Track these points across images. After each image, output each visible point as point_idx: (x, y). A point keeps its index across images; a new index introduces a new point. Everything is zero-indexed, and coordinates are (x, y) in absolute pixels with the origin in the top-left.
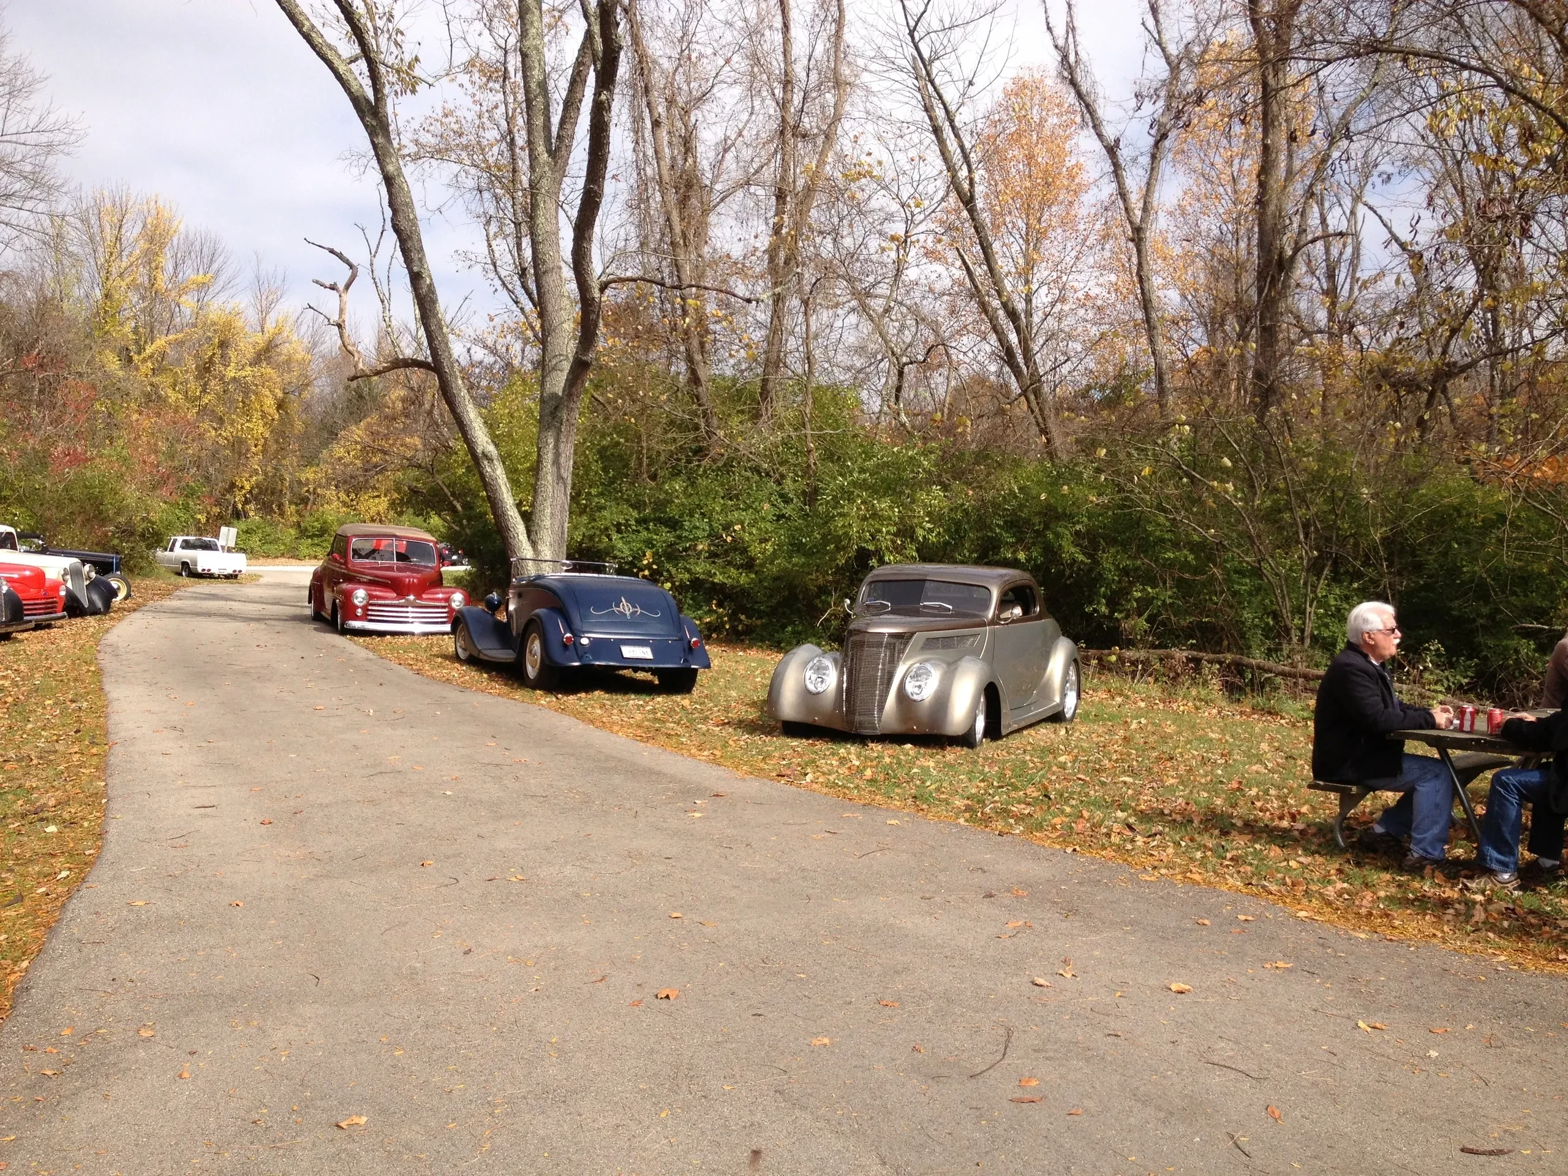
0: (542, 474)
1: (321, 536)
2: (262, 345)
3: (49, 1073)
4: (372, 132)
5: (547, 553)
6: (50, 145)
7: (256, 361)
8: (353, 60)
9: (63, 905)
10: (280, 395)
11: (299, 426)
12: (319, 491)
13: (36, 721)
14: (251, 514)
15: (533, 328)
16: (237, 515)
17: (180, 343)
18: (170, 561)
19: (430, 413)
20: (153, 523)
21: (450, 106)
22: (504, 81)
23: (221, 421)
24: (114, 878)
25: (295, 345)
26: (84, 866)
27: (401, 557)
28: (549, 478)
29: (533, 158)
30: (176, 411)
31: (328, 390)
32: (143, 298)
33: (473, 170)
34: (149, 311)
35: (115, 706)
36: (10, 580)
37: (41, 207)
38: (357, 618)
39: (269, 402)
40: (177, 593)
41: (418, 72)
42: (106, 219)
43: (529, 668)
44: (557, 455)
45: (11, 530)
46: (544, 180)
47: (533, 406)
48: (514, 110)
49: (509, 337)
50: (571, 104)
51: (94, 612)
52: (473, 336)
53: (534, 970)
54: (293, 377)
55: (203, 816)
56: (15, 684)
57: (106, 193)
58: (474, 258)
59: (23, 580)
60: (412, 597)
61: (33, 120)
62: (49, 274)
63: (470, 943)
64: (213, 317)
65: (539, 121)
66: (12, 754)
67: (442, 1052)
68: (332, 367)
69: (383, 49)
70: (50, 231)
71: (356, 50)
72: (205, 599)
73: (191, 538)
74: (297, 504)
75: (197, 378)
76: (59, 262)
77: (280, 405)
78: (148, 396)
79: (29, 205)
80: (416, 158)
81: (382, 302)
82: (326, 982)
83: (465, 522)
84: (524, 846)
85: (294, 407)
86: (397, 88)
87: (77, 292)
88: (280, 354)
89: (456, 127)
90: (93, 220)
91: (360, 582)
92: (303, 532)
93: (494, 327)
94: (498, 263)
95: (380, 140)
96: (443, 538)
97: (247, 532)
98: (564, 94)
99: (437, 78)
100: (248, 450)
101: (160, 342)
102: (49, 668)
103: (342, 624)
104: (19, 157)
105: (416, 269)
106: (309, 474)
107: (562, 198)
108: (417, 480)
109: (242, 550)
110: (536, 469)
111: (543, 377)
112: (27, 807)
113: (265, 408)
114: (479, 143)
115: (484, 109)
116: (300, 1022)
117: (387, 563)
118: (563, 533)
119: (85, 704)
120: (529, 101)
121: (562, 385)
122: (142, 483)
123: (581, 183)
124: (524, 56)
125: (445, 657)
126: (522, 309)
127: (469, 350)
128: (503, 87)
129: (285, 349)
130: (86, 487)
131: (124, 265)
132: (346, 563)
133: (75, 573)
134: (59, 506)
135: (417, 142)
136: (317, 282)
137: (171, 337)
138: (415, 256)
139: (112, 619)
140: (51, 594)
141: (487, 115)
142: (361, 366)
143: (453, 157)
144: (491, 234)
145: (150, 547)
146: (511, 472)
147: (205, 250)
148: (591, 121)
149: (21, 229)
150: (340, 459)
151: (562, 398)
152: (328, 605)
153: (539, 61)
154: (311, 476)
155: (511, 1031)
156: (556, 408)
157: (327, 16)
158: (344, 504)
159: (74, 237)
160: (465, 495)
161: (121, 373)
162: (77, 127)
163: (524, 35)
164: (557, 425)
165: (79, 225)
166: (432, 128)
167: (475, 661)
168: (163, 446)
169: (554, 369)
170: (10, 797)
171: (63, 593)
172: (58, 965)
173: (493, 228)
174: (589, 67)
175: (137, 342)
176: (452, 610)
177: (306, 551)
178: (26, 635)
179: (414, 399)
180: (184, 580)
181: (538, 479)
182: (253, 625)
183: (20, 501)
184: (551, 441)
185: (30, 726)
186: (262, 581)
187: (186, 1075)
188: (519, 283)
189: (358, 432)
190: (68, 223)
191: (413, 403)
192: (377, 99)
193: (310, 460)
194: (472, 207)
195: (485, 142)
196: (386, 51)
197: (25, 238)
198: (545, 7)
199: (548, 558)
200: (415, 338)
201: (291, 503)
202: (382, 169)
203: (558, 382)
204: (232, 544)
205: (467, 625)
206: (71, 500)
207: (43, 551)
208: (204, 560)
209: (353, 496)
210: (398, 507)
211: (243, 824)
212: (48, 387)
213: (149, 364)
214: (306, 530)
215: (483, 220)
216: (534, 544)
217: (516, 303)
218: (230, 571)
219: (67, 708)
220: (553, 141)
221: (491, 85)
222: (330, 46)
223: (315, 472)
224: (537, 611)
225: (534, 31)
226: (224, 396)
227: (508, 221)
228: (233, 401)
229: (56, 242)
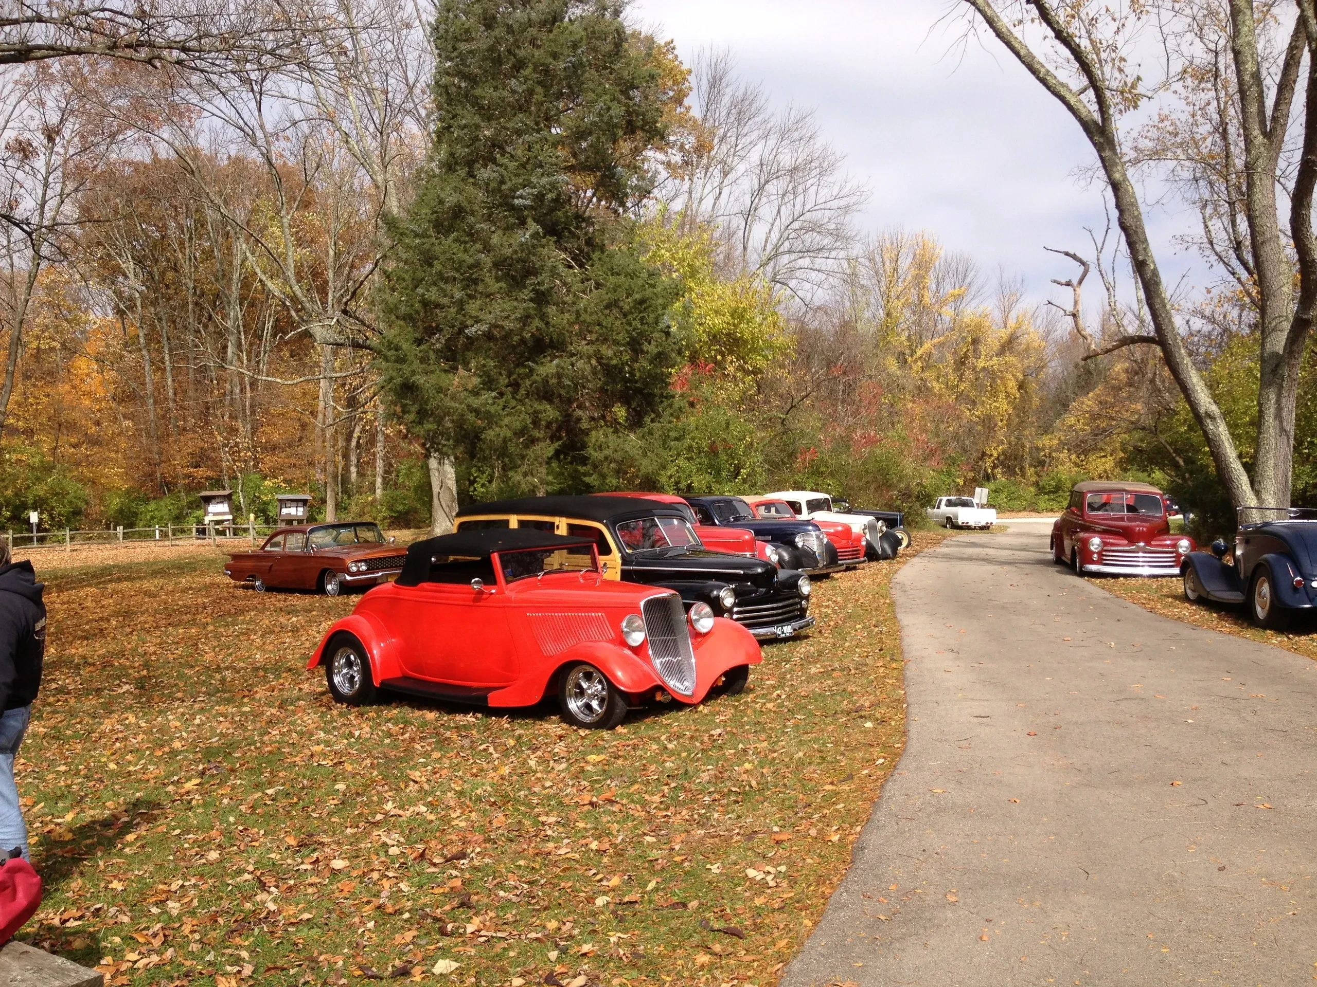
0: (1264, 428)
1: (1056, 492)
2: (1006, 338)
3: (883, 918)
4: (1099, 148)
5: (1271, 501)
6: (847, 207)
7: (1001, 352)
8: (1083, 91)
9: (882, 786)
10: (1021, 377)
11: (1036, 401)
12: (1054, 454)
13: (852, 640)
14: (999, 476)
15: (1249, 295)
16: (988, 478)
17: (942, 345)
18: (937, 516)
19: (1152, 381)
20: (925, 487)
21: (1166, 112)
22: (1216, 79)
23: (974, 403)
24: (917, 768)
25: (1032, 335)
26: (895, 757)
27: (1131, 509)
28: (1272, 431)
29: (1248, 141)
30: (940, 398)
31: (1059, 370)
32: (914, 313)
33: (1187, 163)
34: (919, 323)
35: (906, 632)
36: (828, 534)
37: (842, 254)
38: (1093, 562)
39: (1012, 384)
40: (945, 542)
41: (1140, 89)
42: (887, 256)
43: (1259, 609)
44: (1279, 409)
45: (827, 496)
46: (1261, 160)
47: (1252, 365)
48: (1226, 103)
49: (1226, 305)
50: (1286, 87)
51: (886, 557)
52: (1192, 308)
53: (1289, 894)
54: (1031, 361)
55: (980, 724)
56: (835, 612)
57: (886, 236)
58: (1190, 239)
59: (836, 534)
60: (1142, 544)
61: (835, 191)
62: (847, 304)
63: (1224, 862)
64: (966, 320)
65: (1253, 108)
66: (837, 665)
67: (1206, 956)
68: (1065, 349)
69: (1108, 76)
70: (848, 272)
71: (1085, 81)
72: (966, 546)
73: (953, 498)
74: (1035, 467)
75: (954, 370)
76: (854, 294)
77: (1021, 386)
78: (919, 389)
79: (833, 254)
80: (1136, 162)
81: (1108, 289)
82: (1095, 878)
83: (1187, 475)
84: (1268, 776)
85: (1033, 386)
86: (1121, 107)
87: (867, 314)
88: (1020, 344)
89: (1171, 129)
90: (878, 259)
91: (1095, 531)
92: (1041, 490)
93: (1212, 299)
94: (1215, 241)
95: (1107, 153)
96: (1166, 490)
97: (995, 491)
98: (1278, 79)
99: (1155, 91)
100: (996, 425)
101: (927, 345)
102: (857, 601)
103: (1081, 567)
104: (826, 220)
105: (1141, 258)
106: (1045, 441)
107: (1278, 173)
108: (1142, 441)
109: (994, 507)
110: (1258, 422)
111: (1263, 339)
112: (850, 706)
113: (1009, 390)
114: (1193, 139)
115: (1197, 108)
116: (1075, 908)
117: (1119, 514)
118: (1286, 482)
119: (884, 629)
120: (1242, 92)
121: (1283, 343)
122: (917, 456)
123: (1298, 156)
124: (1237, 53)
125: (1175, 597)
126: (1239, 279)
127: (1188, 322)
128: (1215, 85)
129: (1024, 340)
130: (876, 461)
131: (900, 289)
132: (1082, 516)
133: (871, 528)
134: (860, 478)
135: (1136, 149)
136: (1055, 281)
137: (936, 340)
138: (1140, 247)
139: (898, 562)
140: (855, 544)
141: (1199, 112)
142: (1093, 346)
143: (1170, 155)
144: (1207, 215)
145: (923, 506)
146: (1232, 427)
147: (960, 269)
148: (1308, 97)
149: (828, 273)
150: (1071, 426)
151: (1282, 356)
152: (1068, 551)
153: (1252, 55)
154: (1047, 442)
155: (1271, 948)
156: (1277, 366)
157: (1059, 60)
158: (1076, 465)
159: (865, 274)
160: (1187, 451)
161: (898, 373)
162: (865, 189)
163: (1236, 35)
164: (1279, 381)
165: (868, 264)
166: (1149, 134)
167: (1203, 601)
168: (930, 426)
169: (1274, 330)
170: (838, 698)
171: (864, 543)
172: (883, 833)
173: (1209, 210)
174: (1302, 49)
175: (910, 347)
176: (1179, 555)
177: (1043, 506)
178: (839, 575)
179: (1137, 371)
180: (949, 531)
181: (1259, 433)
182: (1006, 567)
183: (832, 475)
184: (1273, 397)
185: (847, 644)
186: (1010, 531)
187: (985, 938)
188: (1234, 256)
189: (1089, 402)
190: (860, 264)
191: (1137, 373)
192: (1104, 120)
193: (1046, 429)
194: (1188, 195)
195: (1198, 137)
196: (1110, 76)
197: (831, 279)
198: (1255, 4)
199: (1272, 505)
200: (1138, 317)
201: (1030, 466)
202: (1109, 177)
203: (1278, 342)
204: (984, 501)
205: (1194, 567)
206: (867, 472)
207: (849, 511)
208: (964, 515)
209: (1083, 457)
210: (1124, 465)
211: (1013, 734)
212: (849, 388)
213: (919, 363)
214: (1044, 487)
215: (1199, 204)
216: (1257, 493)
217: (1233, 274)
218: (983, 523)
219: (872, 631)
220: (1268, 123)
221: (1203, 85)
222: (1062, 85)
223: (1050, 439)
224: (1265, 556)
225: (1246, 29)
226: (976, 384)
227: (1222, 202)
228: (982, 386)
229: (851, 279)
